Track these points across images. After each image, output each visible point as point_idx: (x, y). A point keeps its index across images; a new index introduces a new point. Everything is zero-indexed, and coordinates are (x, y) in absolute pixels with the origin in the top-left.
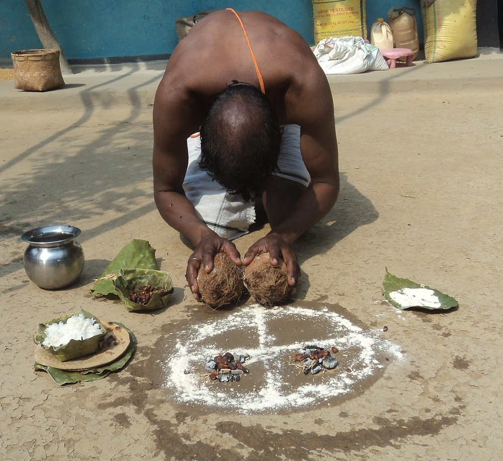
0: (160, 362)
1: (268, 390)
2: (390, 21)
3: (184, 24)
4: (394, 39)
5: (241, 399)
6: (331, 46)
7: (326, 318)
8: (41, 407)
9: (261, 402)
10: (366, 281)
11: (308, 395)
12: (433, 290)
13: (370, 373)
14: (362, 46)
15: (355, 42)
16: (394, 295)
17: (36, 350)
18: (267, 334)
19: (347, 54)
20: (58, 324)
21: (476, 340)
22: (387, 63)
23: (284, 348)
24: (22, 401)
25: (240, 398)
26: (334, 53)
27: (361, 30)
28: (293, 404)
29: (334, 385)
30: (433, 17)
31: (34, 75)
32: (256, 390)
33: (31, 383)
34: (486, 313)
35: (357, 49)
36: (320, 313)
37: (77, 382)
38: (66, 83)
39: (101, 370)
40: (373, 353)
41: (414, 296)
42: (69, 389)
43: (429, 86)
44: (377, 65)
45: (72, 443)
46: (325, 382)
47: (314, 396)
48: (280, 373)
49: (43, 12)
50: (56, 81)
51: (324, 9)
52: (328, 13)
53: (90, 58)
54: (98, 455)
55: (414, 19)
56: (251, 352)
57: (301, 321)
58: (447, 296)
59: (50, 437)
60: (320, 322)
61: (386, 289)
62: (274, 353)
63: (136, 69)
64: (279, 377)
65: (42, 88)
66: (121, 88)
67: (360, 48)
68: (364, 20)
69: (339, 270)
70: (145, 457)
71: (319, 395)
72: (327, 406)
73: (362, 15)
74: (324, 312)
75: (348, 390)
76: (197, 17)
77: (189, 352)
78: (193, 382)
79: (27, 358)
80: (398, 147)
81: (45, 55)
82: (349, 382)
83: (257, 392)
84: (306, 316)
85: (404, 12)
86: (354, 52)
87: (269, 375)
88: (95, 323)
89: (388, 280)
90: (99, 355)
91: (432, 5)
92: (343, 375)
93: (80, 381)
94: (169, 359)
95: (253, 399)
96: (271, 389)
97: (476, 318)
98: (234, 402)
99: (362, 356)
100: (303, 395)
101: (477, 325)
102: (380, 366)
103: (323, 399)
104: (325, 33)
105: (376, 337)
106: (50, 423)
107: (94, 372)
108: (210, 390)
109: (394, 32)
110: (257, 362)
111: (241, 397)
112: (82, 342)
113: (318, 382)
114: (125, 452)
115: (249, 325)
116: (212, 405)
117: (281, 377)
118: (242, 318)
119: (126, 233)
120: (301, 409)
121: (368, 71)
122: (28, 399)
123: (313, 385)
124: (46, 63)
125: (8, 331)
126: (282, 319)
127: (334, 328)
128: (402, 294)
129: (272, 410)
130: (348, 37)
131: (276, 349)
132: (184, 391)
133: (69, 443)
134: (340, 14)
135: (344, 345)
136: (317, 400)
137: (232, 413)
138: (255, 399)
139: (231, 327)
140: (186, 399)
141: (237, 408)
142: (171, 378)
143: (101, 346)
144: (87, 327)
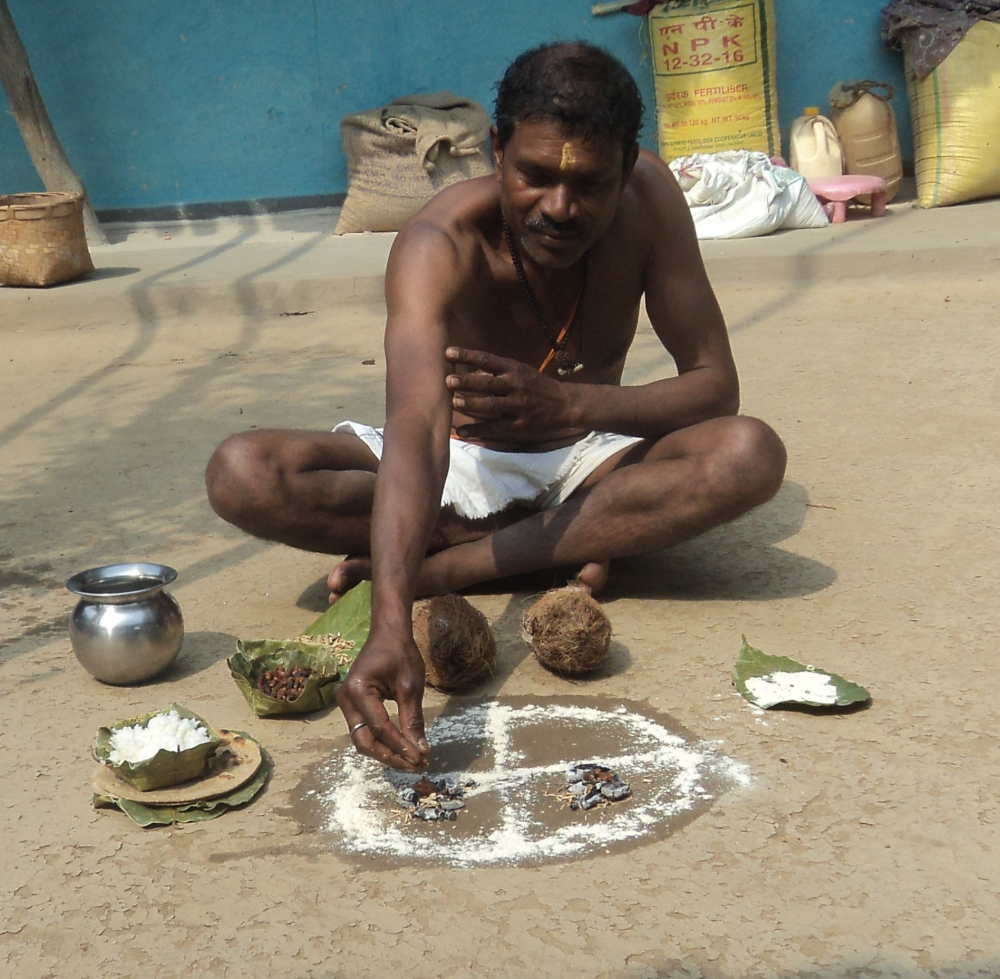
0: (316, 793)
1: (504, 833)
2: (833, 113)
3: (361, 127)
4: (844, 152)
5: (457, 847)
6: (695, 174)
7: (621, 724)
8: (112, 859)
9: (492, 850)
10: (705, 662)
11: (575, 839)
12: (829, 674)
13: (687, 807)
14: (766, 174)
15: (749, 164)
16: (753, 684)
17: (93, 776)
18: (510, 749)
19: (732, 193)
20: (133, 728)
21: (889, 756)
22: (826, 210)
23: (538, 770)
24: (78, 852)
25: (455, 844)
26: (700, 191)
27: (765, 135)
28: (546, 853)
29: (621, 825)
30: (934, 102)
31: (28, 251)
32: (483, 834)
33: (91, 825)
34: (921, 713)
35: (755, 179)
36: (611, 715)
37: (171, 824)
38: (97, 264)
39: (212, 805)
40: (698, 776)
41: (792, 686)
42: (159, 833)
43: (916, 264)
44: (801, 215)
45: (169, 908)
46: (605, 822)
47: (584, 840)
48: (528, 808)
49: (42, 106)
50: (77, 263)
51: (679, 89)
52: (687, 99)
53: (147, 206)
54: (215, 923)
55: (888, 109)
56: (477, 777)
57: (575, 728)
58: (855, 685)
59: (134, 900)
60: (608, 730)
61: (740, 673)
62: (519, 778)
63: (252, 230)
64: (525, 814)
65: (46, 280)
66: (219, 276)
67: (761, 178)
68: (773, 112)
69: (657, 643)
70: (293, 924)
71: (593, 839)
72: (605, 855)
73: (768, 101)
74: (619, 714)
75: (645, 831)
76: (389, 113)
77: (368, 778)
78: (375, 822)
79: (78, 788)
80: (822, 404)
81: (53, 207)
82: (648, 819)
83: (486, 837)
84: (584, 720)
85: (867, 91)
86: (749, 185)
87: (509, 810)
88: (199, 726)
89: (747, 659)
90: (206, 781)
91: (931, 76)
92: (638, 810)
93: (177, 822)
94: (332, 789)
95: (477, 846)
96: (510, 830)
97: (900, 722)
98: (444, 851)
99: (677, 782)
100: (565, 839)
101: (899, 732)
102: (706, 797)
103: (599, 845)
104: (684, 142)
105: (708, 752)
106: (130, 880)
107: (198, 807)
108: (404, 833)
109: (843, 138)
110: (488, 792)
111: (457, 843)
112: (178, 755)
113: (593, 821)
114: (260, 919)
115: (478, 736)
116: (406, 856)
117: (529, 813)
118: (466, 724)
119: (244, 581)
120: (561, 859)
121: (779, 230)
122: (89, 849)
123: (584, 824)
124: (55, 223)
125: (39, 748)
126: (540, 725)
127: (634, 738)
128: (769, 682)
129: (509, 861)
130: (734, 153)
131: (525, 773)
132: (358, 835)
133: (164, 908)
134: (716, 101)
135: (647, 765)
136: (588, 847)
137: (440, 866)
138: (482, 846)
139: (445, 738)
140: (361, 847)
141: (450, 859)
142: (335, 817)
143: (210, 765)
144: (185, 733)
